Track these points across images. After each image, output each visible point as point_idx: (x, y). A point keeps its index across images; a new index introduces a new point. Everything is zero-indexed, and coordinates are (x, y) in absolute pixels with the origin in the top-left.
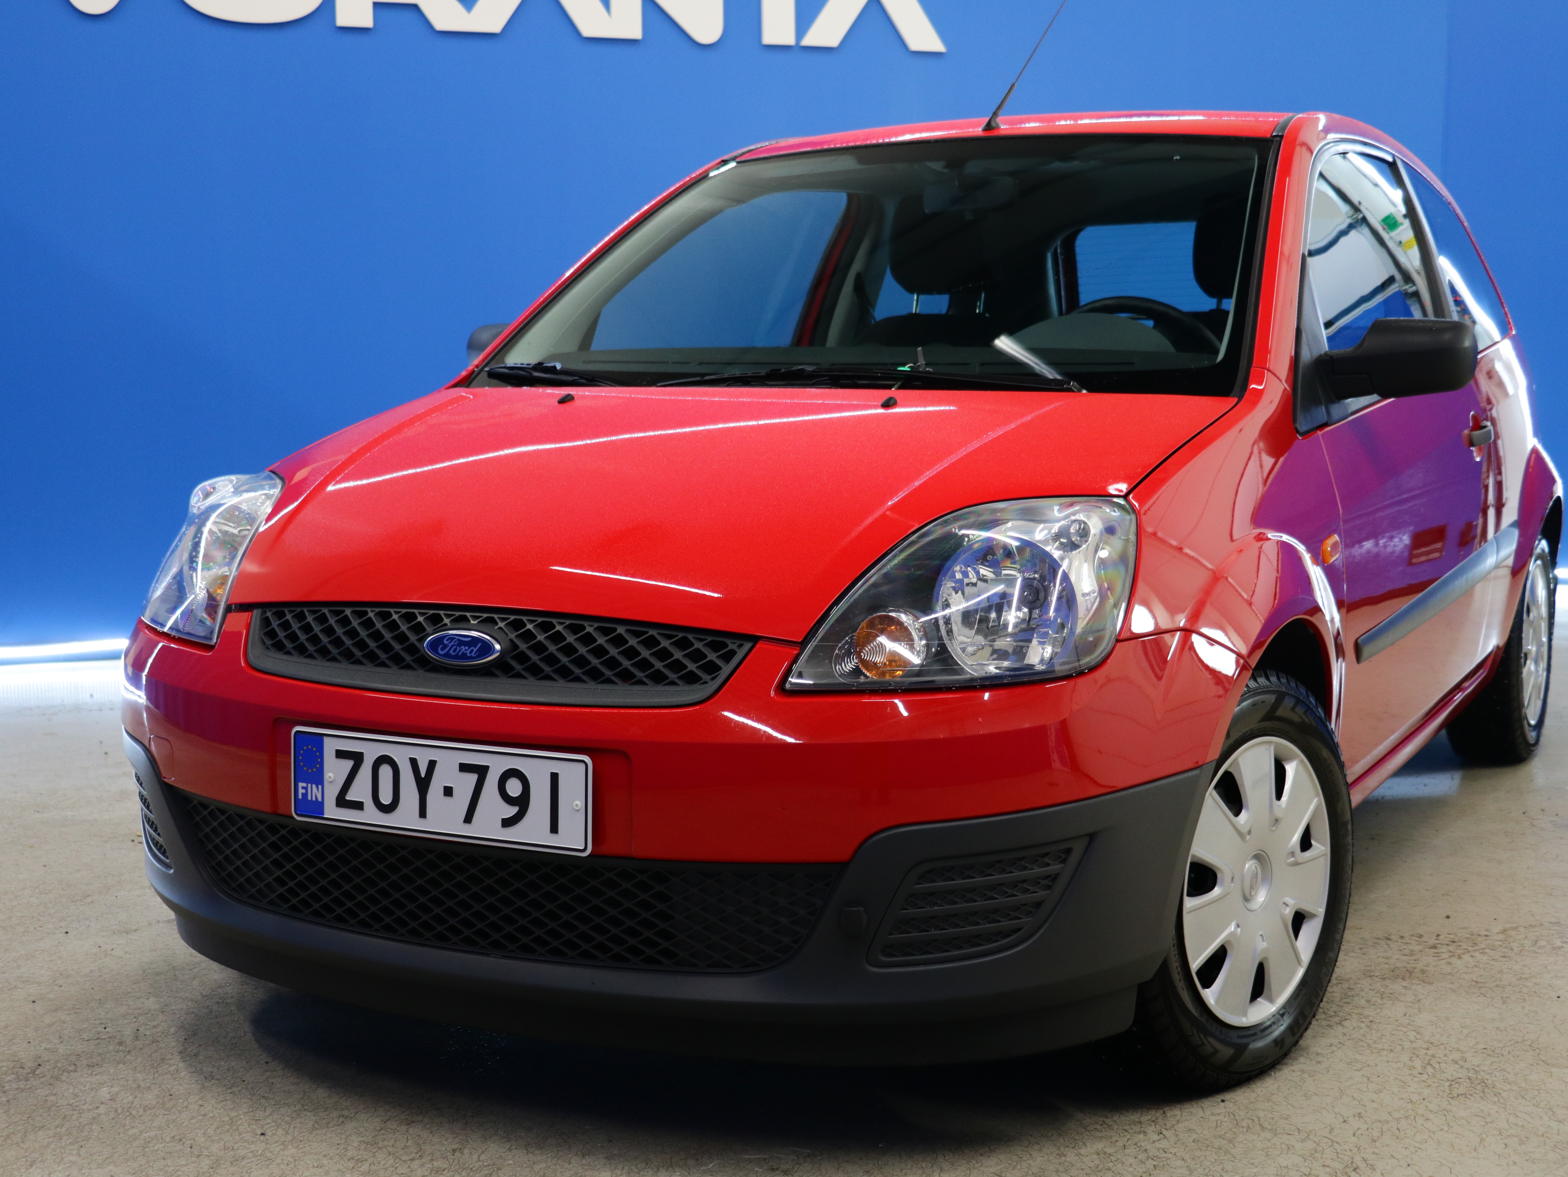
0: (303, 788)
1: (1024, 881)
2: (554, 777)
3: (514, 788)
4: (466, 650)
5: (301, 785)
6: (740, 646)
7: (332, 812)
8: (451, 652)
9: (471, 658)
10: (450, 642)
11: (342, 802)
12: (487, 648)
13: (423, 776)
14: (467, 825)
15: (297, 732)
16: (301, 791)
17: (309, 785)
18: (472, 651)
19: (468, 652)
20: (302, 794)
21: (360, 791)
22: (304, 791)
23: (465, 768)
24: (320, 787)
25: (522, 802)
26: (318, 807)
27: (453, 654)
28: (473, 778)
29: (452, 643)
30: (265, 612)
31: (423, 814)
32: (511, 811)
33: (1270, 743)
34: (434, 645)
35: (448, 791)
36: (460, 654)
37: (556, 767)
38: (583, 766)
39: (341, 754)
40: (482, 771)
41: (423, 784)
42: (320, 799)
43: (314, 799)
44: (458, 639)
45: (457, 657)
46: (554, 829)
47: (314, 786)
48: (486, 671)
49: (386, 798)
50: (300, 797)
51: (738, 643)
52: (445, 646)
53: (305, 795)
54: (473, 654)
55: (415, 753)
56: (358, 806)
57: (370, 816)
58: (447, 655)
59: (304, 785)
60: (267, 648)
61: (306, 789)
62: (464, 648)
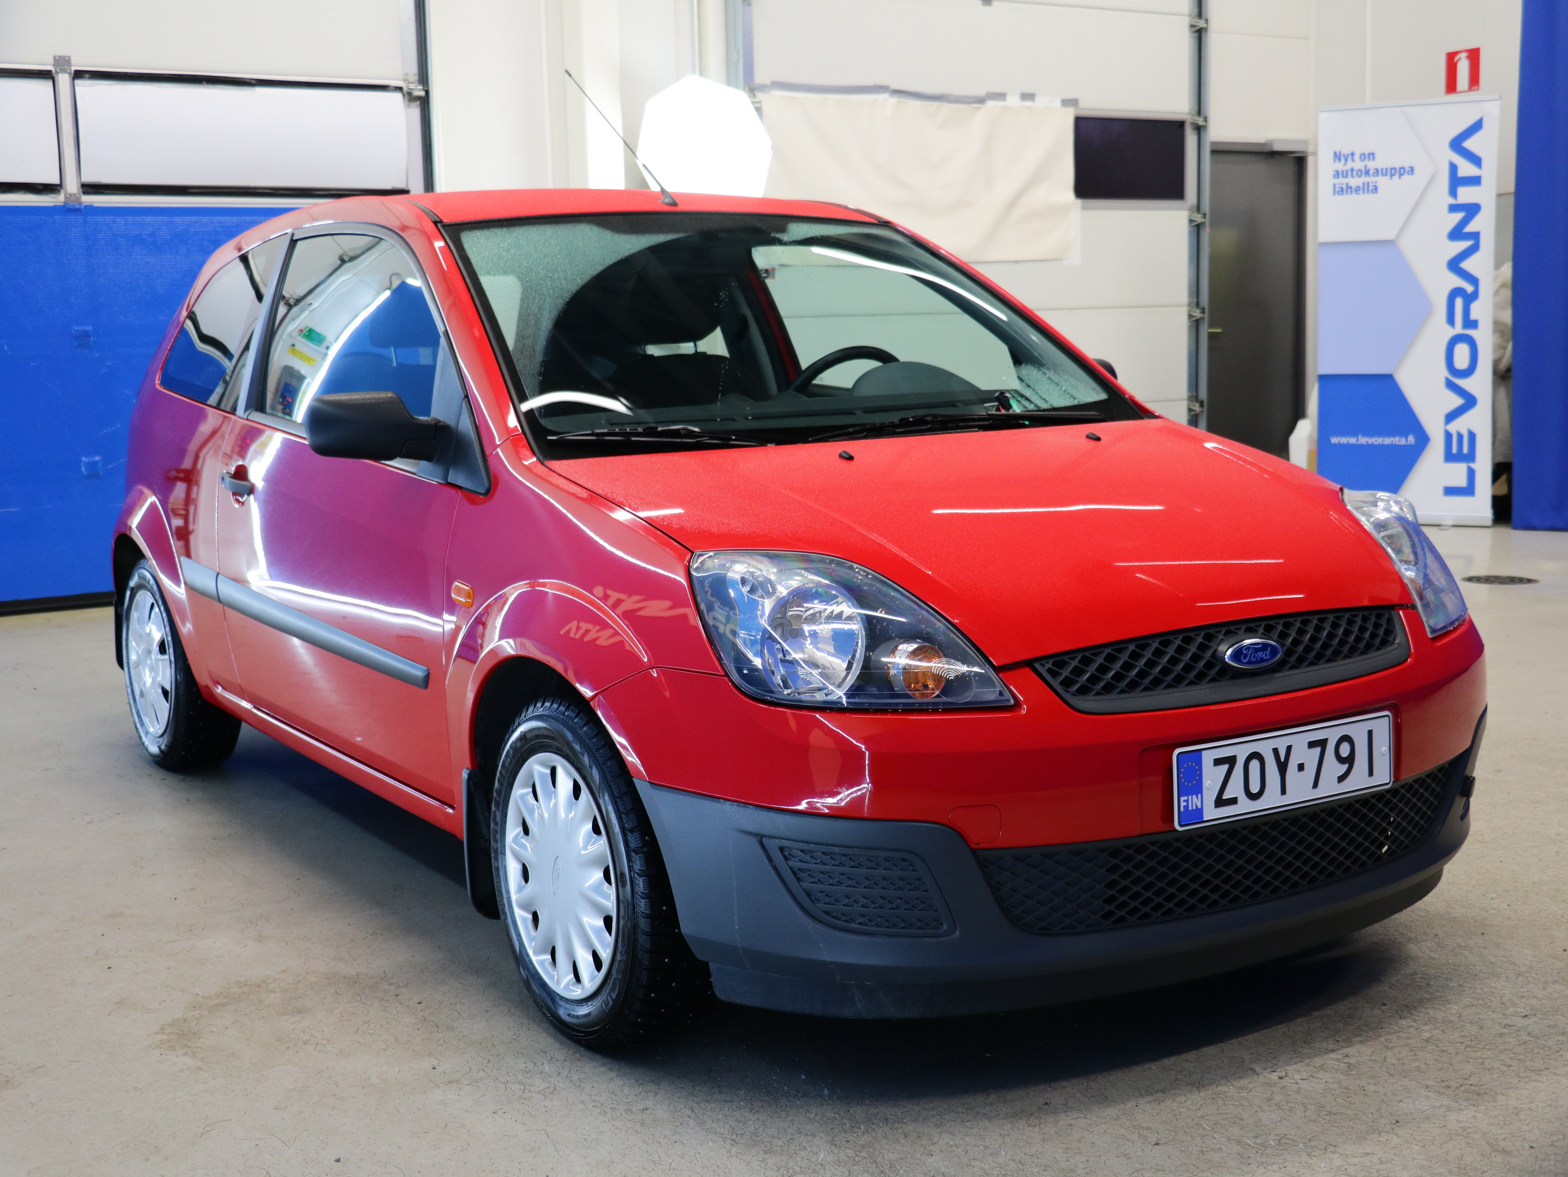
0: (1184, 801)
2: (1370, 735)
5: (1182, 799)
7: (1212, 813)
8: (1252, 659)
9: (1267, 660)
10: (1248, 651)
11: (1220, 802)
12: (1275, 650)
13: (1282, 760)
14: (1315, 790)
15: (1177, 753)
16: (1183, 804)
17: (1190, 797)
18: (1266, 654)
19: (1262, 656)
21: (1235, 789)
22: (1185, 804)
23: (1312, 745)
24: (1199, 796)
25: (1350, 761)
29: (1250, 652)
31: (1283, 791)
32: (1344, 768)
34: (1236, 656)
35: (1301, 767)
36: (1256, 659)
37: (1368, 726)
38: (1387, 719)
39: (1218, 762)
40: (1323, 745)
41: (1283, 767)
42: (1199, 807)
43: (1194, 808)
44: (1253, 648)
45: (1257, 662)
46: (1371, 772)
47: (1194, 797)
48: (1273, 670)
49: (1255, 788)
50: (1182, 810)
52: (1244, 655)
53: (1186, 807)
54: (1268, 657)
55: (1274, 744)
56: (1233, 801)
57: (1245, 807)
58: (1250, 662)
59: (1185, 798)
61: (1187, 801)
62: (1260, 654)
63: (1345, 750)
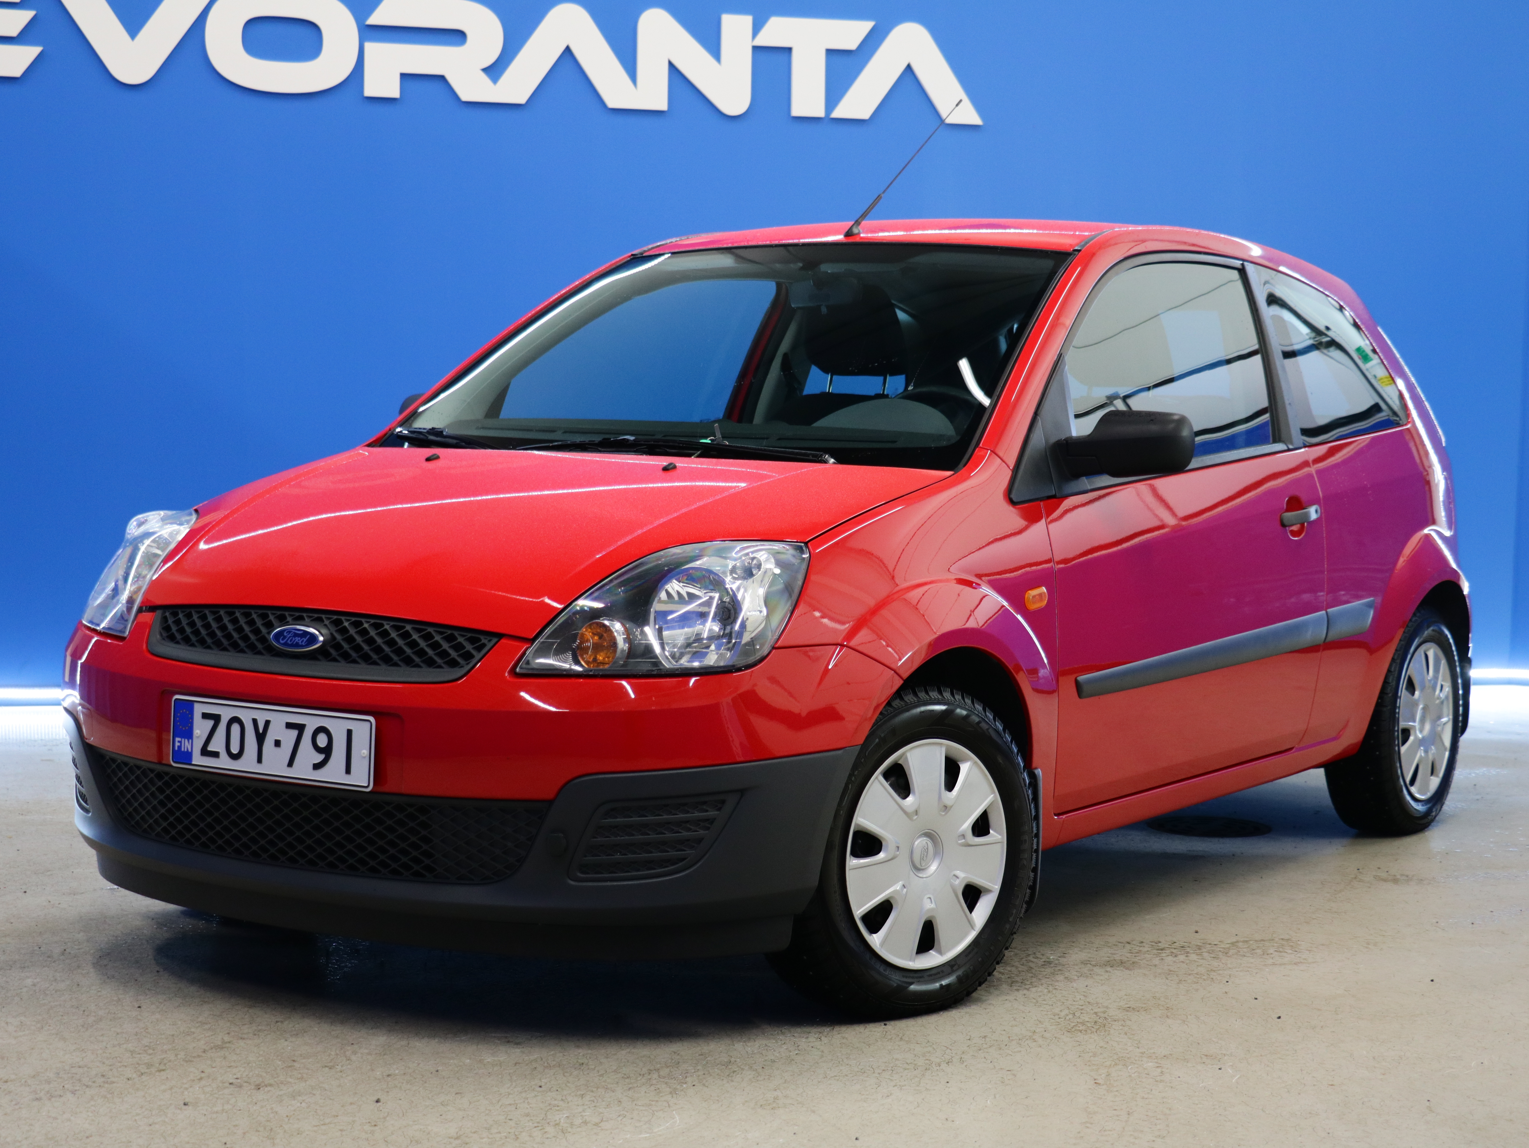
0: (179, 742)
1: (687, 822)
2: (349, 733)
5: (177, 739)
6: (490, 641)
7: (198, 760)
8: (289, 641)
9: (302, 646)
10: (288, 634)
11: (205, 752)
12: (313, 638)
13: (261, 732)
14: (289, 769)
15: (176, 699)
16: (177, 744)
17: (183, 740)
18: (302, 642)
19: (300, 641)
20: (178, 746)
21: (217, 744)
22: (179, 744)
23: (289, 726)
24: (190, 741)
25: (327, 751)
26: (187, 757)
27: (290, 643)
28: (294, 733)
29: (290, 635)
30: (165, 612)
31: (260, 760)
32: (320, 758)
33: (941, 744)
34: (278, 636)
35: (277, 743)
36: (294, 643)
37: (351, 725)
38: (368, 724)
39: (205, 716)
40: (301, 728)
41: (261, 738)
42: (190, 750)
43: (186, 750)
44: (294, 632)
45: (292, 646)
46: (348, 771)
47: (186, 740)
48: (312, 656)
49: (235, 750)
50: (176, 748)
51: (489, 638)
52: (285, 637)
53: (180, 747)
54: (303, 644)
55: (256, 715)
56: (216, 755)
57: (224, 763)
58: (286, 644)
59: (179, 739)
60: (164, 639)
61: (181, 742)
62: (297, 639)
63: (322, 740)
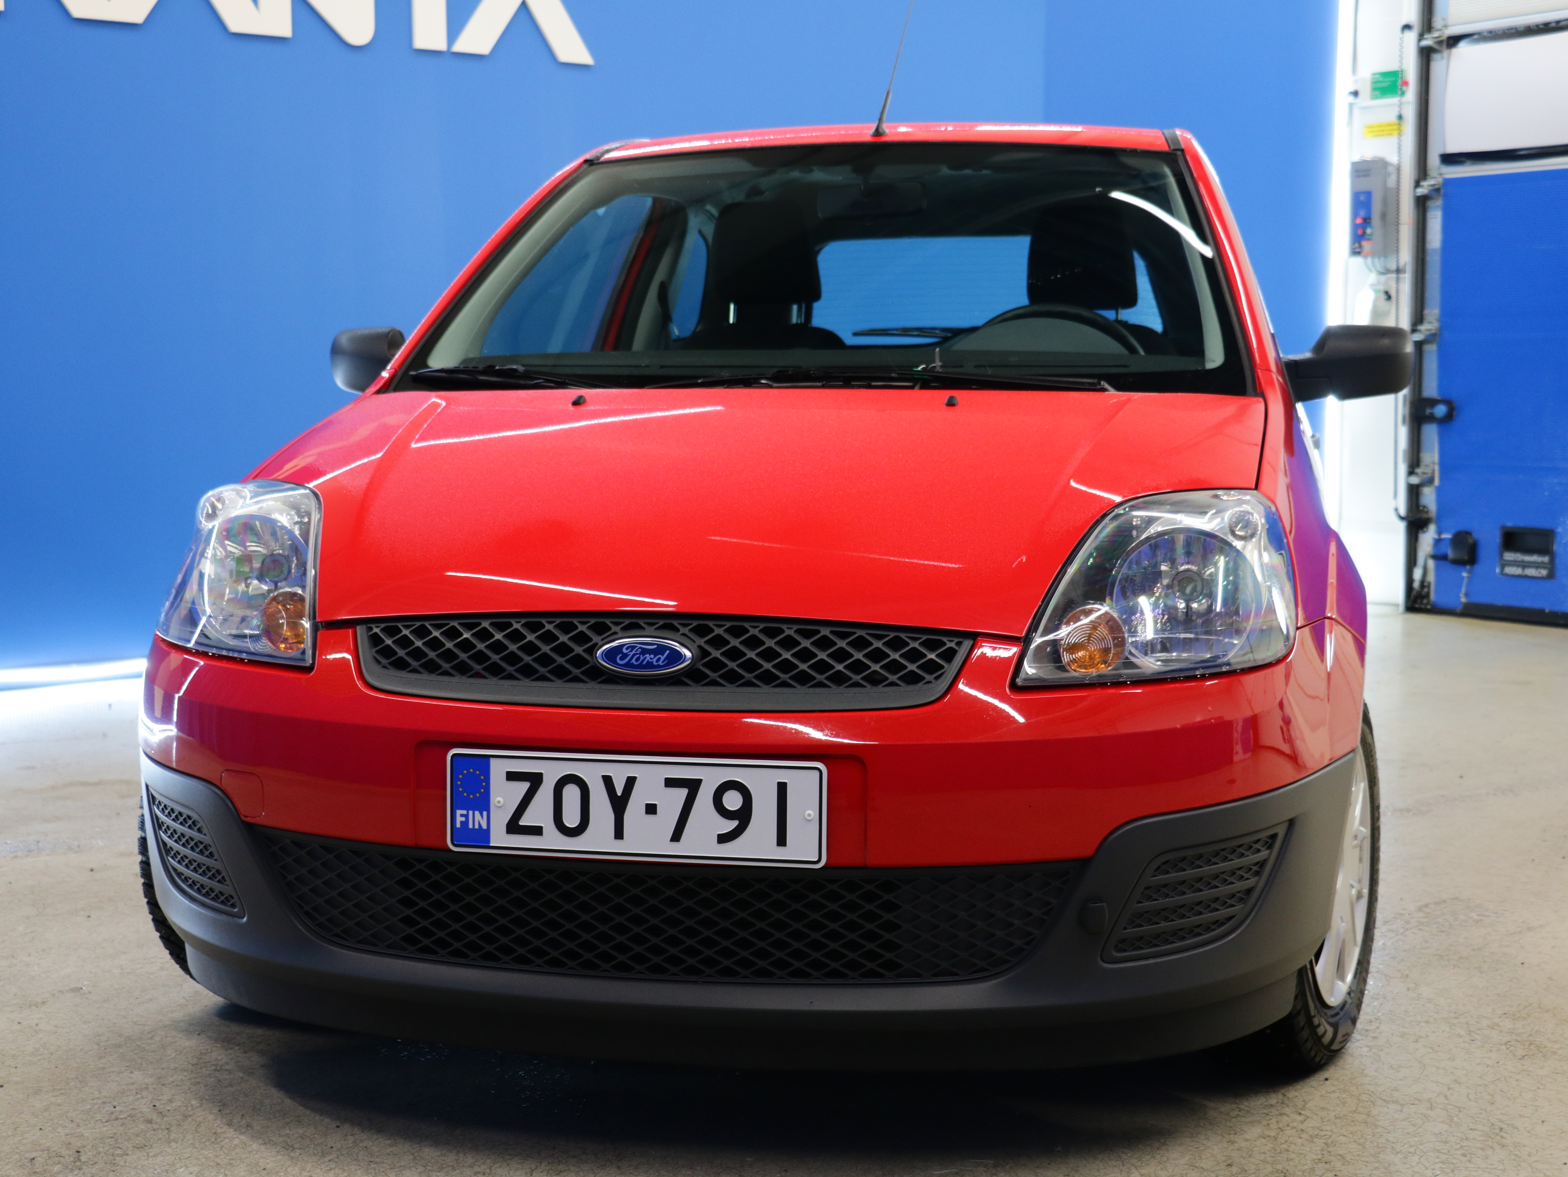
0: (462, 815)
2: (782, 788)
3: (732, 800)
4: (651, 659)
5: (459, 812)
6: (959, 644)
7: (501, 839)
8: (633, 661)
9: (659, 666)
10: (631, 651)
11: (513, 827)
12: (676, 657)
13: (619, 794)
14: (675, 844)
15: (454, 755)
16: (459, 819)
17: (471, 812)
18: (659, 659)
19: (654, 660)
20: (461, 822)
21: (538, 815)
22: (463, 819)
23: (671, 783)
24: (485, 813)
25: (744, 816)
26: (484, 835)
27: (636, 663)
28: (681, 793)
29: (634, 652)
30: (371, 629)
31: (619, 834)
32: (731, 825)
34: (611, 655)
35: (651, 809)
36: (644, 663)
37: (784, 776)
38: (817, 773)
39: (512, 776)
40: (693, 786)
41: (619, 804)
42: (484, 826)
43: (477, 827)
44: (640, 648)
45: (641, 666)
46: (782, 840)
47: (477, 813)
48: (675, 680)
49: (572, 821)
50: (458, 825)
51: (956, 640)
52: (625, 656)
53: (465, 824)
54: (660, 663)
55: (609, 770)
56: (537, 831)
57: (552, 842)
58: (629, 665)
59: (464, 812)
60: (384, 667)
61: (467, 816)
62: (648, 657)
